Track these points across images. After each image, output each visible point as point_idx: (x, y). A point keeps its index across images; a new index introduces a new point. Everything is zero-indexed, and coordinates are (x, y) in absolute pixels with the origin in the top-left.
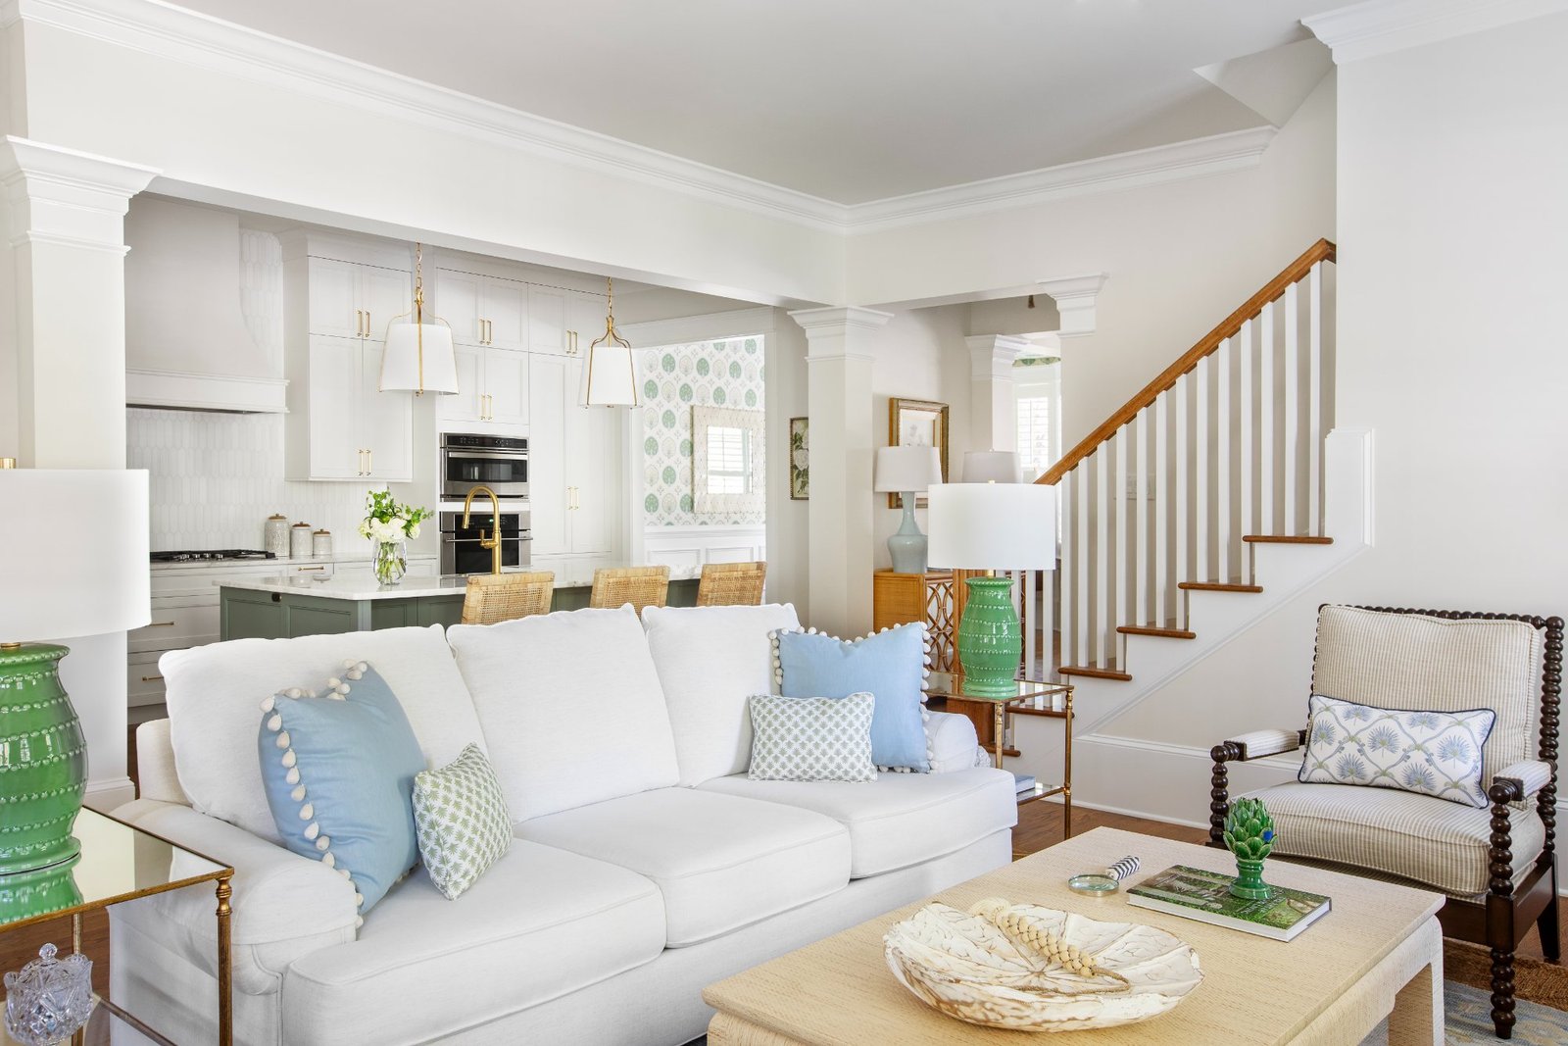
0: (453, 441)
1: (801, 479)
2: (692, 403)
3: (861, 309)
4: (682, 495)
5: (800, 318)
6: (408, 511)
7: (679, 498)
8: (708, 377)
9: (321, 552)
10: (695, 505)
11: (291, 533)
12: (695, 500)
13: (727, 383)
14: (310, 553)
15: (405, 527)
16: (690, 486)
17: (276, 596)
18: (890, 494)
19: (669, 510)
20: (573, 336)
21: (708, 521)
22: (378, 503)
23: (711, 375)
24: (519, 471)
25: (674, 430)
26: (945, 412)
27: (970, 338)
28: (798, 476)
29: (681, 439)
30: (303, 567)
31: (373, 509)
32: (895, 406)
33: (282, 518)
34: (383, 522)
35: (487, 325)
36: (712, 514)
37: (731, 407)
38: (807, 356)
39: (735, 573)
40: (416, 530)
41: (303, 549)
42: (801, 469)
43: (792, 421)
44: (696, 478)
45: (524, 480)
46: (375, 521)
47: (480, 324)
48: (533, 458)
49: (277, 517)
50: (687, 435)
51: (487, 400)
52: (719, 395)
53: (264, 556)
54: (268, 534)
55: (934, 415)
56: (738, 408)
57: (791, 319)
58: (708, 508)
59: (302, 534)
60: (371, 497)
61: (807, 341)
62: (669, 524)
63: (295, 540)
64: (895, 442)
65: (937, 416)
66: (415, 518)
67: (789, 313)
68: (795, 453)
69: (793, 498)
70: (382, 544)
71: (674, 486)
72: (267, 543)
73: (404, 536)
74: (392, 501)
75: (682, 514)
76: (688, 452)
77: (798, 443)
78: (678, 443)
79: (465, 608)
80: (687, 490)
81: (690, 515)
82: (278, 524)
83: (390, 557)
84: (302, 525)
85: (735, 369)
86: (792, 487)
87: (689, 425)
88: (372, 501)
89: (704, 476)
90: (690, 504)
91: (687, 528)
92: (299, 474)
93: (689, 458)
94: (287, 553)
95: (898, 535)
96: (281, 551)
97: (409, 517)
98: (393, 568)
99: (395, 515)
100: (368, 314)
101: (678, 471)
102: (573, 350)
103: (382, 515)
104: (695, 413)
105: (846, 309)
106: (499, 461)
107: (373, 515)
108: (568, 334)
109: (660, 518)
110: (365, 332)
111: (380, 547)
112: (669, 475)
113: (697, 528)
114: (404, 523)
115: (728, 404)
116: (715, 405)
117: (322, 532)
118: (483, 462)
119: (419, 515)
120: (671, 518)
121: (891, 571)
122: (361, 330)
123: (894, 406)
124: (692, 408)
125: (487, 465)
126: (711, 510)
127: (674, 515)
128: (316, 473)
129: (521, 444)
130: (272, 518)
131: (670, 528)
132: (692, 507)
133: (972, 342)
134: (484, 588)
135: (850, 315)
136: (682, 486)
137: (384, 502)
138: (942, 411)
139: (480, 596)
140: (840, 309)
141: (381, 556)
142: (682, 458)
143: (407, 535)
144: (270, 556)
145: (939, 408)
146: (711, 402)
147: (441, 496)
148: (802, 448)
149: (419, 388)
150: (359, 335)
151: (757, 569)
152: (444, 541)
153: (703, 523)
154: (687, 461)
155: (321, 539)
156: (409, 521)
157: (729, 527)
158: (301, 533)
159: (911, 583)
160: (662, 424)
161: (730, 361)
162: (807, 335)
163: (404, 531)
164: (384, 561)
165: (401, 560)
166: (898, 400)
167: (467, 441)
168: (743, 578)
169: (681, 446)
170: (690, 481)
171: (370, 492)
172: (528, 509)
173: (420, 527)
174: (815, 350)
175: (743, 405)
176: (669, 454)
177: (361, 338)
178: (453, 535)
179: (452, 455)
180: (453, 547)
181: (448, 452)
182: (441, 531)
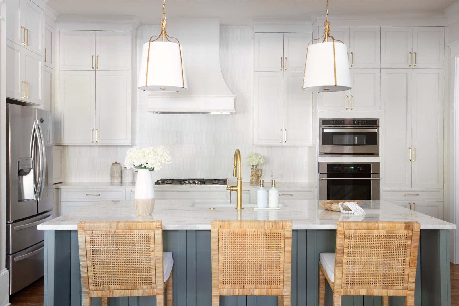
20: (414, 55)
51: (350, 98)
100: (286, 58)
102: (414, 64)
108: (410, 55)
110: (284, 68)
129: (374, 122)
130: (113, 164)
147: (320, 153)
150: (281, 69)
152: (321, 179)
167: (336, 122)
177: (282, 71)
178: (326, 175)
179: (325, 130)
180: (327, 181)
181: (323, 129)
182: (319, 173)
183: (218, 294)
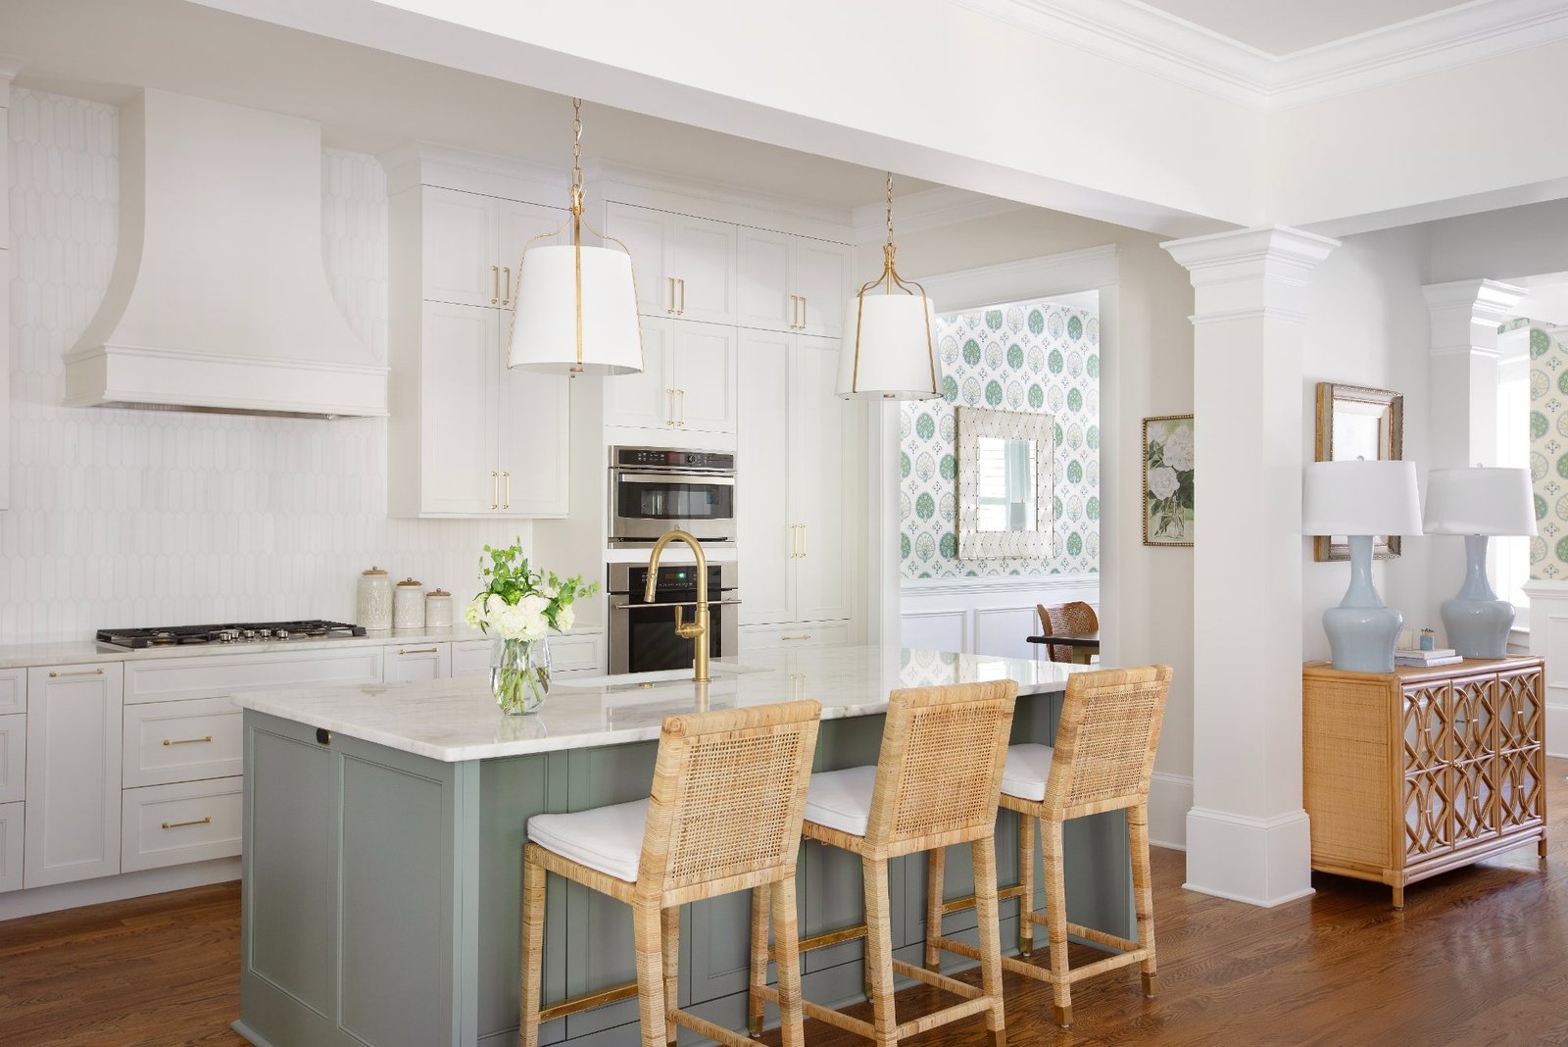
0: (628, 457)
1: (1160, 514)
2: (956, 403)
3: (1291, 231)
4: (942, 533)
5: (1181, 252)
6: (552, 582)
7: (938, 538)
8: (978, 367)
9: (438, 622)
10: (961, 547)
11: (394, 596)
12: (961, 541)
13: (1004, 376)
14: (421, 624)
15: (547, 612)
16: (953, 522)
17: (323, 736)
18: (1317, 539)
19: (925, 556)
20: (800, 303)
21: (977, 570)
22: (499, 566)
23: (983, 364)
24: (721, 502)
25: (932, 442)
26: (1397, 407)
27: (1429, 287)
28: (1156, 509)
29: (942, 454)
30: (406, 648)
31: (490, 578)
32: (1327, 395)
33: (381, 572)
34: (509, 603)
35: (678, 286)
36: (983, 562)
37: (1010, 408)
38: (1193, 314)
39: (1122, 687)
40: (566, 616)
41: (410, 619)
42: (1162, 498)
43: (1146, 422)
44: (962, 511)
45: (729, 514)
46: (495, 599)
47: (668, 285)
48: (743, 483)
49: (374, 572)
50: (951, 450)
51: (677, 395)
52: (994, 392)
53: (350, 632)
54: (362, 597)
55: (1380, 411)
56: (1019, 410)
57: (1166, 253)
58: (977, 552)
59: (410, 597)
60: (488, 556)
61: (1192, 290)
62: (925, 575)
63: (399, 605)
64: (1325, 455)
65: (1385, 412)
66: (565, 595)
67: (1162, 245)
68: (1149, 472)
69: (1146, 542)
70: (508, 642)
71: (932, 521)
72: (361, 611)
73: (546, 627)
74: (525, 563)
75: (943, 561)
76: (950, 473)
77: (1156, 457)
78: (938, 460)
79: (655, 778)
80: (950, 528)
81: (954, 562)
82: (375, 582)
83: (521, 664)
84: (409, 583)
85: (1015, 356)
86: (1145, 528)
87: (953, 436)
88: (490, 564)
89: (973, 507)
90: (952, 547)
91: (949, 582)
92: (406, 508)
93: (953, 482)
94: (387, 625)
95: (1342, 607)
96: (378, 623)
97: (554, 593)
98: (524, 685)
99: (530, 588)
100: (507, 271)
101: (937, 500)
102: (800, 323)
103: (508, 589)
104: (962, 418)
105: (1270, 231)
106: (689, 487)
107: (492, 590)
108: (792, 302)
109: (913, 567)
110: (503, 296)
111: (504, 645)
112: (925, 506)
113: (961, 580)
114: (545, 604)
115: (1005, 404)
116: (989, 407)
117: (438, 593)
118: (667, 488)
119: (573, 589)
120: (928, 567)
121: (1331, 666)
122: (497, 294)
123: (1323, 396)
124: (957, 410)
125: (672, 493)
126: (982, 555)
127: (931, 562)
128: (430, 506)
129: (725, 461)
130: (367, 573)
131: (925, 582)
132: (956, 551)
133: (1434, 293)
134: (693, 740)
135: (1276, 242)
136: (943, 522)
137: (512, 566)
138: (1392, 405)
139: (685, 756)
140: (1256, 233)
141: (506, 661)
142: (943, 482)
143: (551, 624)
144: (357, 632)
145: (1388, 399)
146: (983, 402)
147: (610, 540)
148: (1162, 465)
149: (575, 360)
150: (494, 302)
151: (1157, 680)
152: (612, 607)
153: (971, 573)
154: (949, 487)
155: (437, 603)
156: (555, 601)
157: (1005, 578)
158: (409, 595)
159: (1375, 688)
160: (915, 433)
161: (1009, 344)
162: (1193, 281)
163: (546, 618)
164: (510, 671)
165: (540, 670)
166: (1332, 386)
167: (648, 457)
168: (1135, 696)
169: (942, 465)
170: (953, 514)
171: (487, 548)
172: (733, 559)
173: (575, 611)
174: (1205, 304)
175: (1025, 406)
176: (925, 476)
177: (497, 305)
178: (626, 598)
179: (625, 478)
180: (627, 614)
181: (621, 473)
182: (608, 592)
183: (886, 857)
